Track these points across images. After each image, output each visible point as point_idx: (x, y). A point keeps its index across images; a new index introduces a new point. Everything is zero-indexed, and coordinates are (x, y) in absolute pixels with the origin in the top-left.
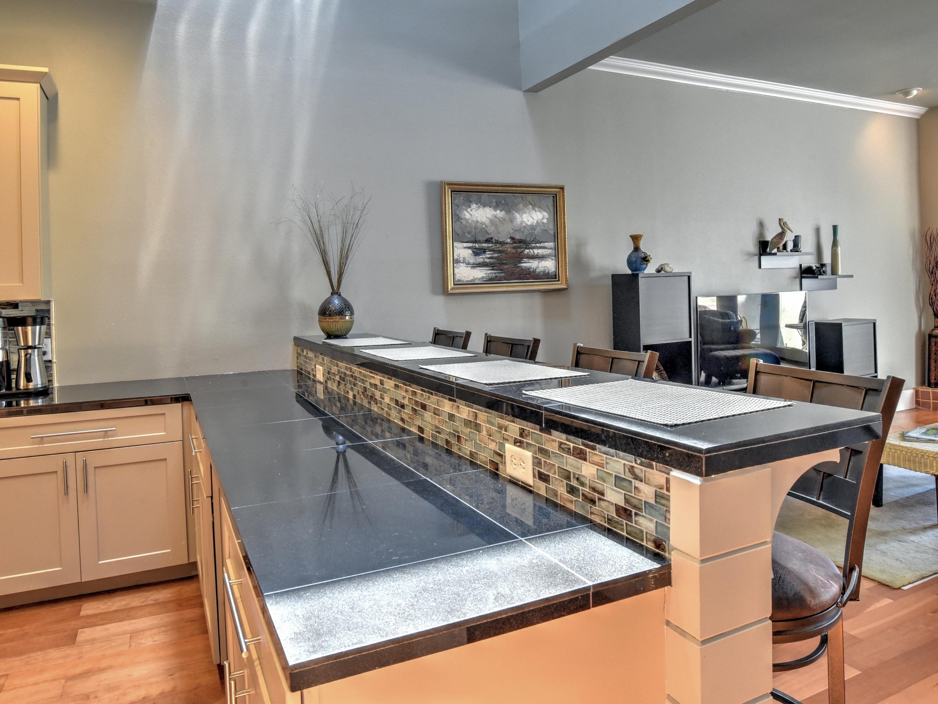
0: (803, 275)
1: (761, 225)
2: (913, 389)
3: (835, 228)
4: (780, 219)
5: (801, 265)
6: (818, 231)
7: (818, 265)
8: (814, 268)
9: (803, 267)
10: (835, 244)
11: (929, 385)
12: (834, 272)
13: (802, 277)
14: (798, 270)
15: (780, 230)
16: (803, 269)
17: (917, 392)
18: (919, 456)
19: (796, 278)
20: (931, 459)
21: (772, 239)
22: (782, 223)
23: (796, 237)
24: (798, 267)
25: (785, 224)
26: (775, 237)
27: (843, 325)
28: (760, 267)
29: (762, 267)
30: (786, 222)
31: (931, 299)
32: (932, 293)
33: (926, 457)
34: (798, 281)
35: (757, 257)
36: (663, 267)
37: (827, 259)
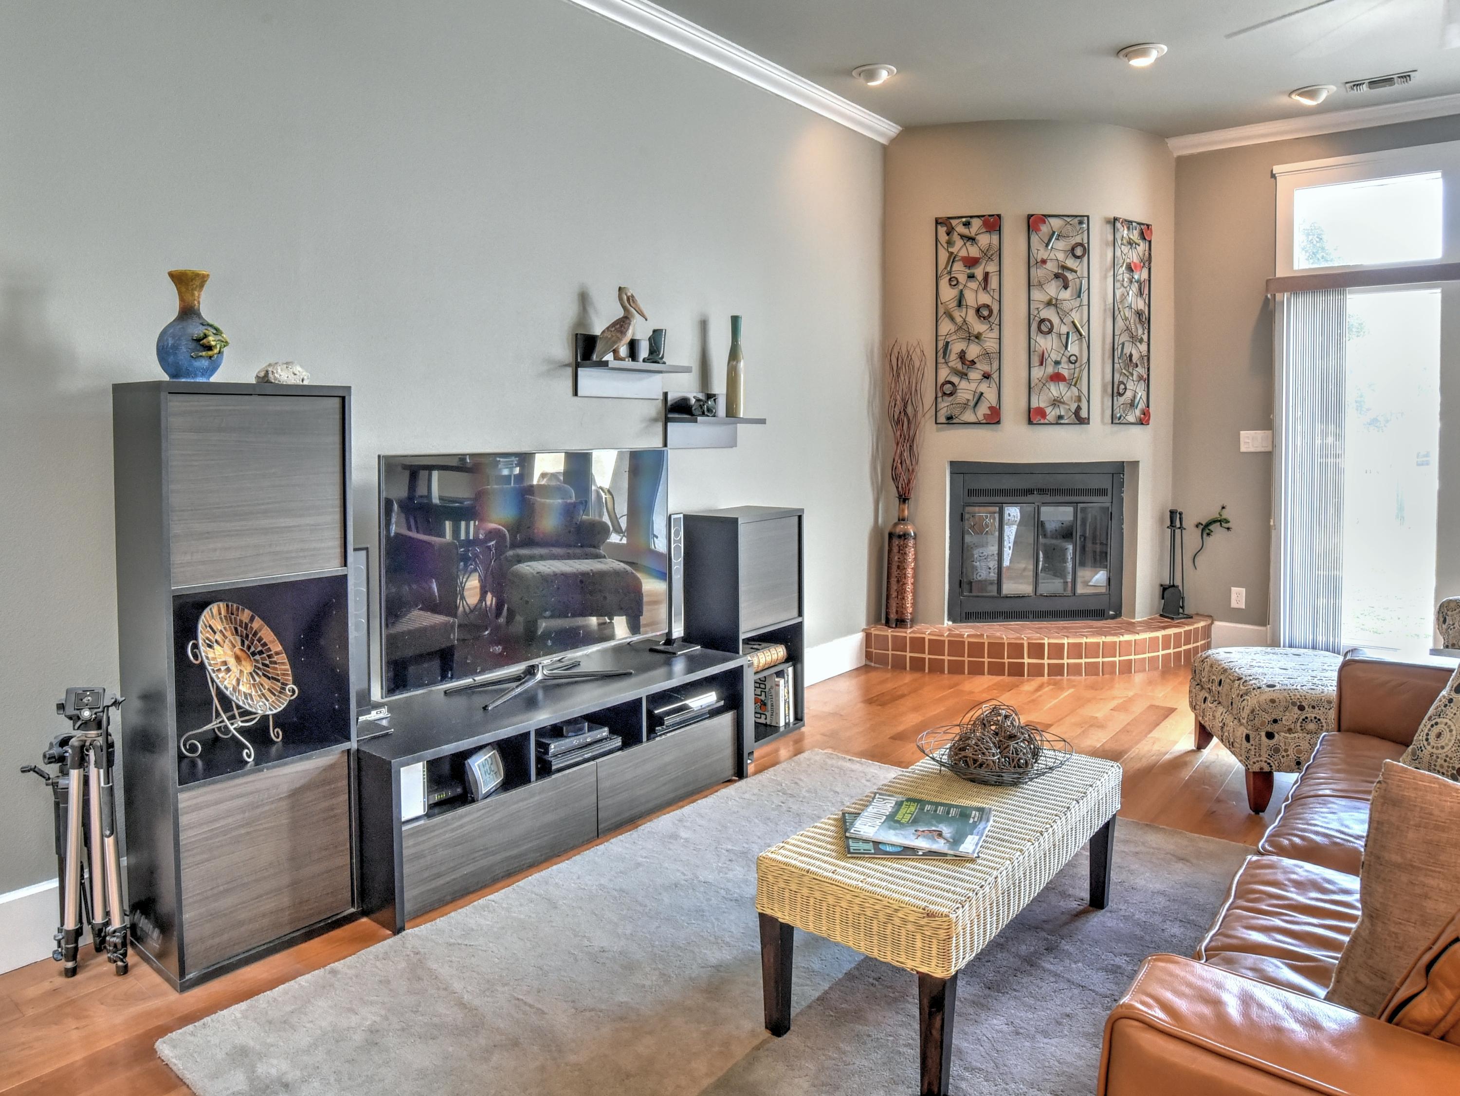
0: (670, 416)
1: (584, 299)
2: (863, 630)
3: (735, 321)
4: (620, 289)
5: (666, 395)
6: (704, 326)
7: (701, 396)
8: (693, 401)
9: (670, 397)
10: (734, 354)
11: (887, 623)
12: (731, 412)
13: (667, 420)
14: (659, 404)
15: (621, 313)
16: (669, 403)
17: (868, 636)
18: (882, 917)
19: (655, 420)
20: (910, 927)
21: (603, 332)
22: (625, 298)
23: (654, 331)
24: (661, 397)
25: (631, 299)
26: (608, 328)
27: (740, 523)
28: (576, 393)
29: (579, 393)
30: (633, 296)
31: (894, 468)
32: (897, 458)
33: (897, 921)
34: (659, 427)
35: (569, 371)
36: (270, 369)
37: (719, 387)
